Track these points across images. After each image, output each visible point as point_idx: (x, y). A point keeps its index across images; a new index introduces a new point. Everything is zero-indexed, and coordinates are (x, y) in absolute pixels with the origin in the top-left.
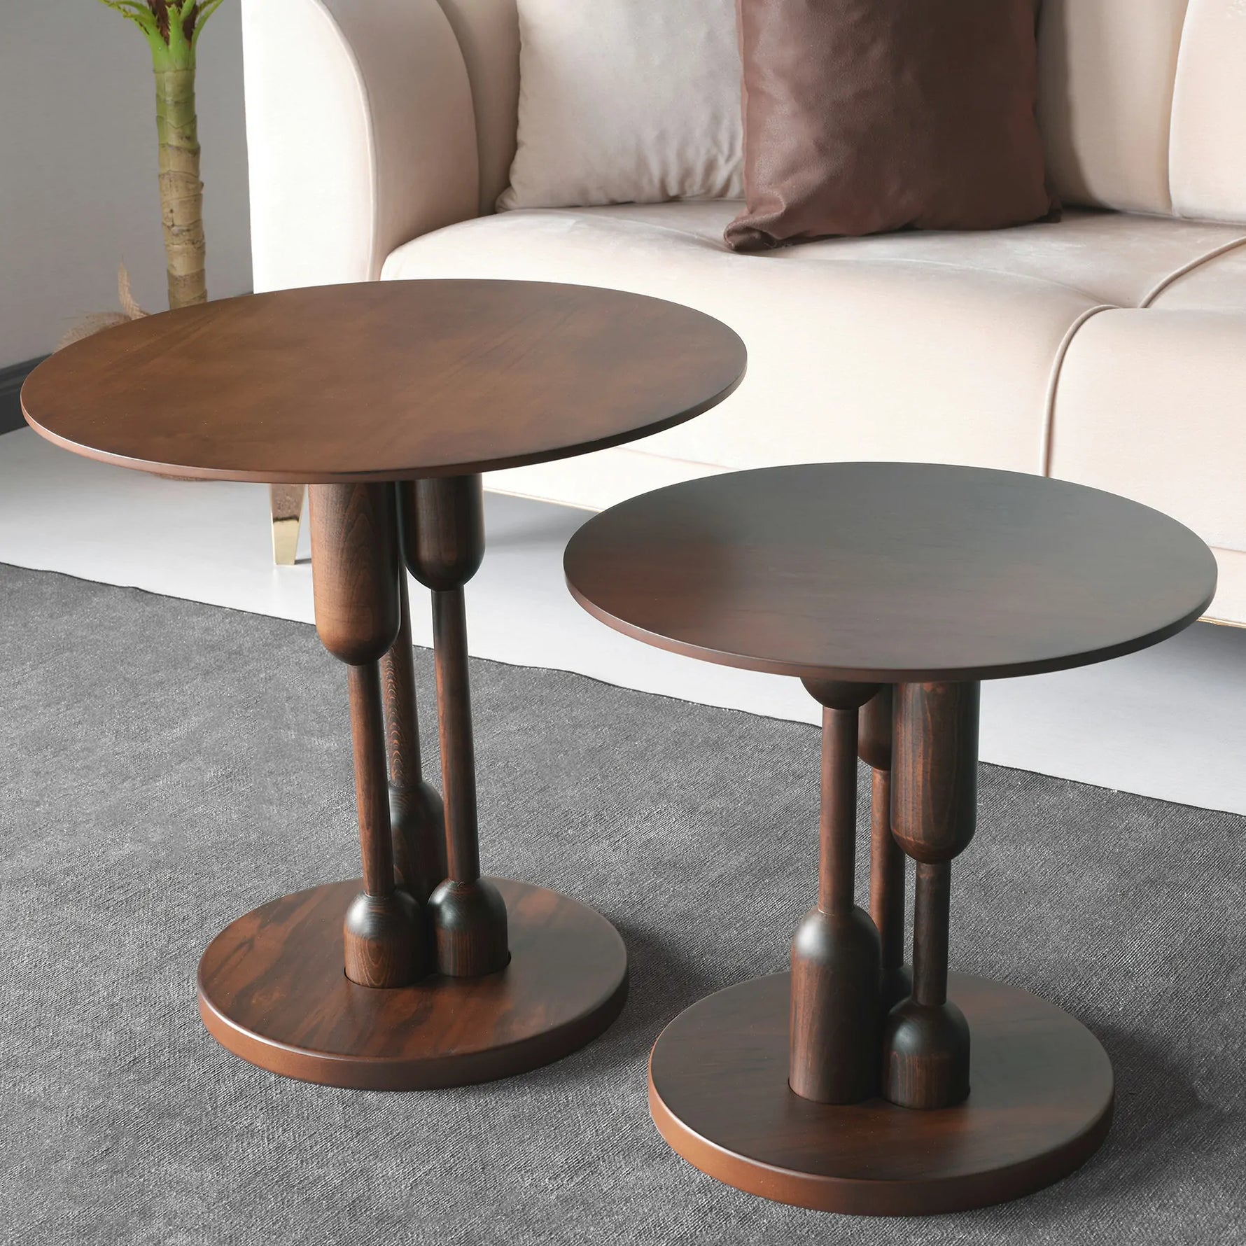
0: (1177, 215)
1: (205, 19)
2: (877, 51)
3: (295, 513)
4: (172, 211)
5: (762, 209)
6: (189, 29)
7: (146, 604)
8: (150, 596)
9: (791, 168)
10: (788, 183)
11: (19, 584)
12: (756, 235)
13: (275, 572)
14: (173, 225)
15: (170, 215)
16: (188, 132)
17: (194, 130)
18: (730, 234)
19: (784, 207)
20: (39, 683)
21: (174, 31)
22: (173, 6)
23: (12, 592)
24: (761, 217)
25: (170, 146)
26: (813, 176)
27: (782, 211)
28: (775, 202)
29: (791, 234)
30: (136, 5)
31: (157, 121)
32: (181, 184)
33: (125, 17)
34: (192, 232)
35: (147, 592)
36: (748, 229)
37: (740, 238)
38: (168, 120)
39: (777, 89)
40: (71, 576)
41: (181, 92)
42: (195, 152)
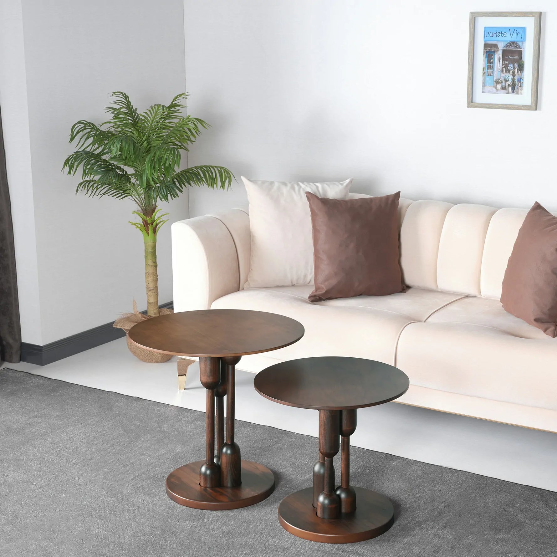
0: (439, 290)
1: (159, 228)
2: (352, 246)
3: (185, 373)
4: (149, 284)
5: (319, 291)
6: (155, 231)
7: (141, 402)
8: (141, 399)
9: (326, 280)
10: (326, 283)
11: (103, 396)
12: (318, 298)
13: (179, 392)
14: (149, 288)
15: (148, 285)
16: (154, 261)
17: (156, 260)
18: (310, 297)
19: (325, 290)
20: (111, 426)
21: (150, 232)
22: (150, 225)
23: (102, 398)
24: (319, 293)
25: (149, 265)
26: (334, 282)
27: (324, 291)
28: (323, 288)
29: (328, 297)
30: (139, 224)
31: (145, 257)
32: (151, 276)
33: (136, 228)
34: (155, 290)
35: (141, 398)
36: (315, 296)
37: (312, 298)
38: (148, 257)
39: (324, 257)
40: (119, 393)
41: (152, 249)
42: (156, 266)
